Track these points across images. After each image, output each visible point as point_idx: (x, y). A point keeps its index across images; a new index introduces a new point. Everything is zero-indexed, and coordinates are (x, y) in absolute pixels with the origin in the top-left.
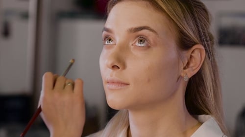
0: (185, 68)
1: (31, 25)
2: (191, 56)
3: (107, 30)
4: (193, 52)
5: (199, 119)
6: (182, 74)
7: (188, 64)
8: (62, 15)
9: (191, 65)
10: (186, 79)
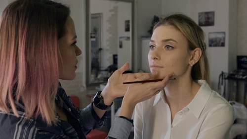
0: (191, 60)
1: (131, 41)
2: (194, 54)
3: (152, 41)
4: (195, 51)
5: (199, 82)
6: (189, 63)
7: (193, 58)
8: (143, 37)
9: (194, 58)
10: (191, 65)
